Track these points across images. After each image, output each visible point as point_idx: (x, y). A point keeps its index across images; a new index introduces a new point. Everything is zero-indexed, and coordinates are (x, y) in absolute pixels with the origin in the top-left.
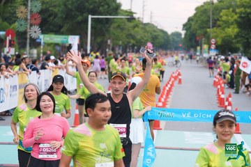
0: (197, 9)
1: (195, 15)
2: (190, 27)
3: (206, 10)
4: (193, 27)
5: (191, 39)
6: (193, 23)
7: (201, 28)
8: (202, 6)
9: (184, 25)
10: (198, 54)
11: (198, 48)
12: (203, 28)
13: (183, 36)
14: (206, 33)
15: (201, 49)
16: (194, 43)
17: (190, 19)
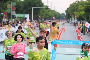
0: (70, 5)
1: (70, 7)
2: (68, 12)
3: (73, 5)
4: (69, 12)
5: (68, 16)
6: (69, 10)
7: (72, 12)
8: (72, 4)
9: (66, 11)
10: (71, 21)
11: (71, 19)
12: (73, 12)
13: (65, 15)
14: (73, 14)
15: (72, 19)
16: (69, 17)
17: (68, 9)
